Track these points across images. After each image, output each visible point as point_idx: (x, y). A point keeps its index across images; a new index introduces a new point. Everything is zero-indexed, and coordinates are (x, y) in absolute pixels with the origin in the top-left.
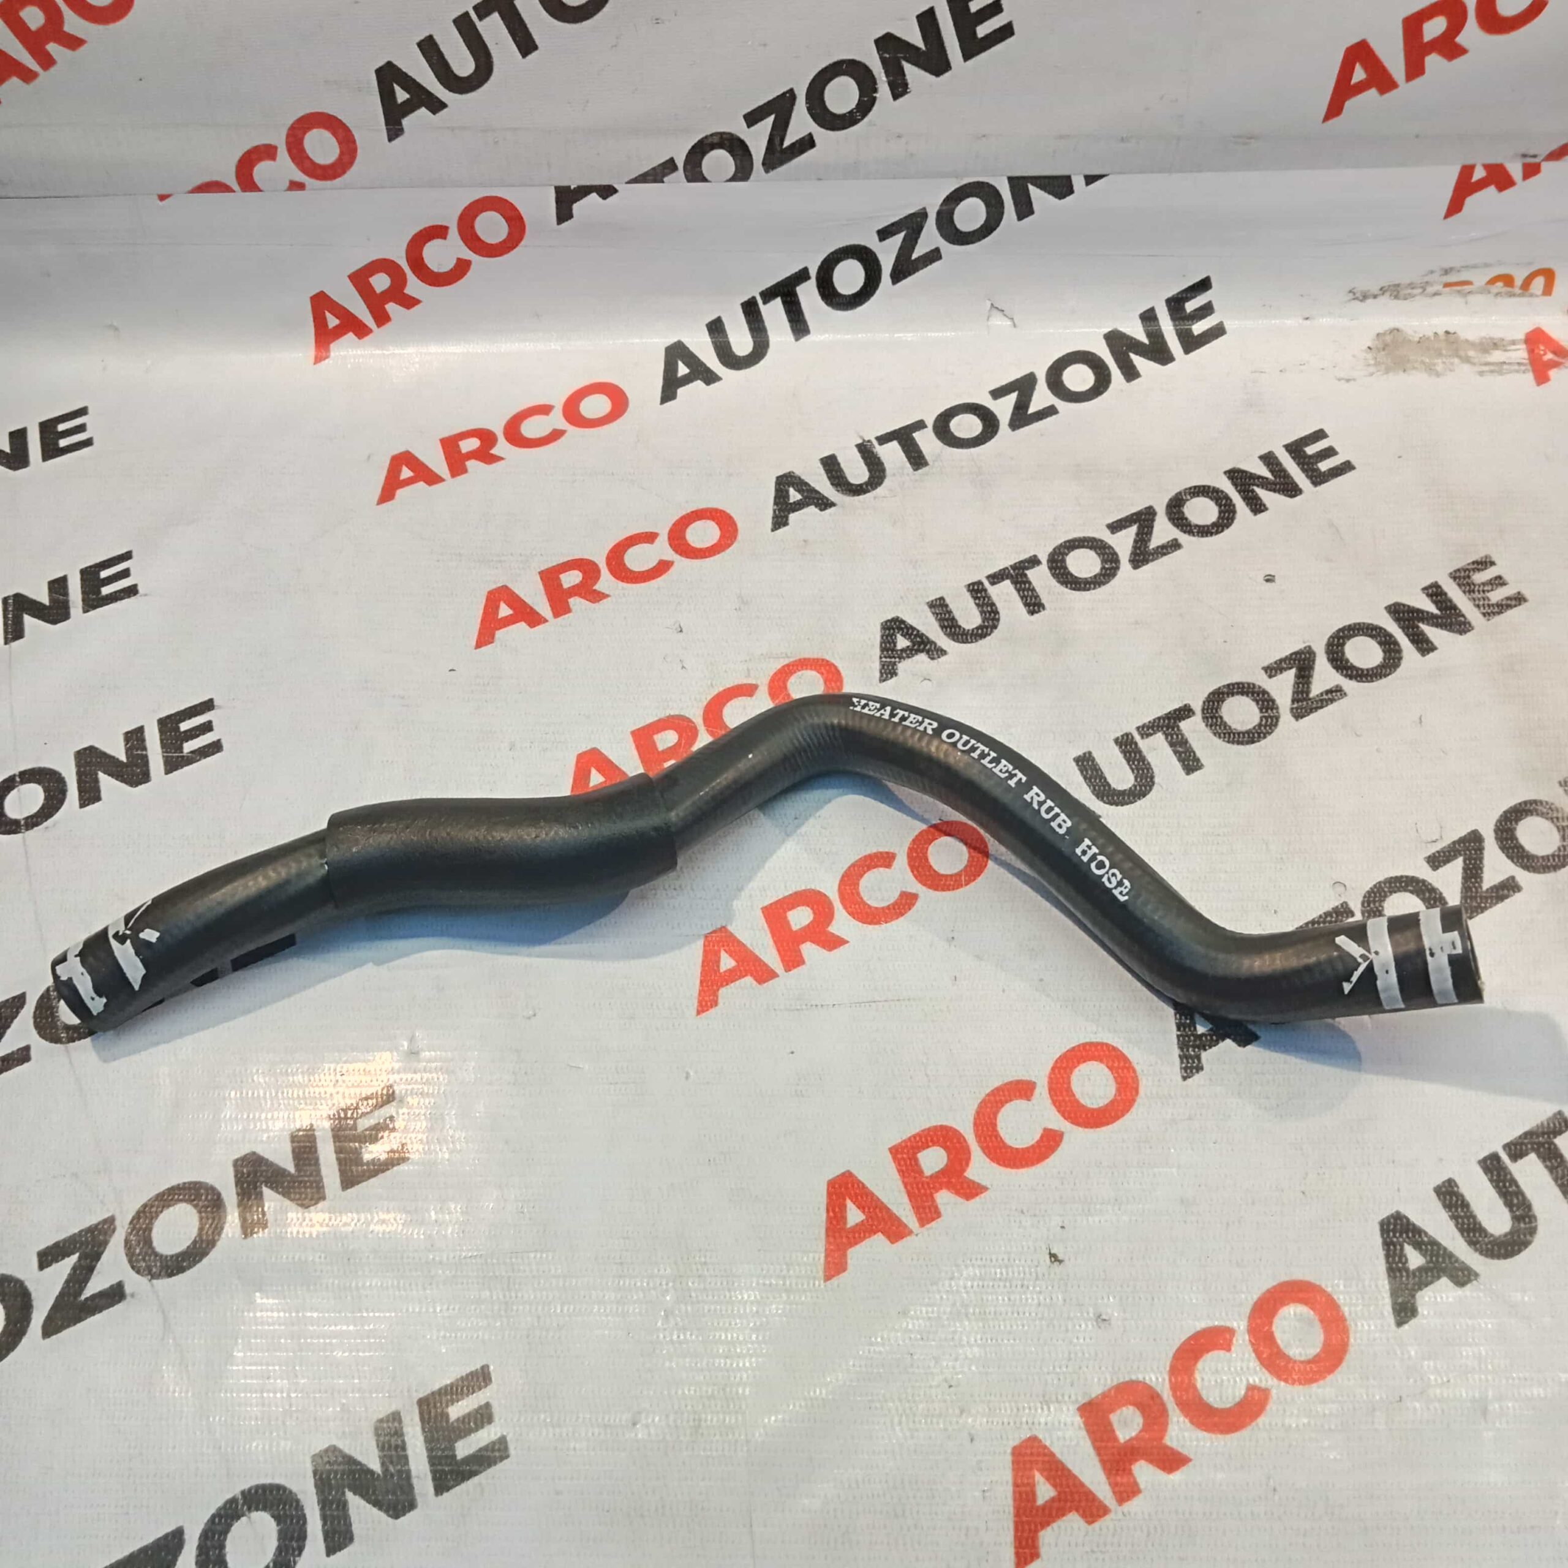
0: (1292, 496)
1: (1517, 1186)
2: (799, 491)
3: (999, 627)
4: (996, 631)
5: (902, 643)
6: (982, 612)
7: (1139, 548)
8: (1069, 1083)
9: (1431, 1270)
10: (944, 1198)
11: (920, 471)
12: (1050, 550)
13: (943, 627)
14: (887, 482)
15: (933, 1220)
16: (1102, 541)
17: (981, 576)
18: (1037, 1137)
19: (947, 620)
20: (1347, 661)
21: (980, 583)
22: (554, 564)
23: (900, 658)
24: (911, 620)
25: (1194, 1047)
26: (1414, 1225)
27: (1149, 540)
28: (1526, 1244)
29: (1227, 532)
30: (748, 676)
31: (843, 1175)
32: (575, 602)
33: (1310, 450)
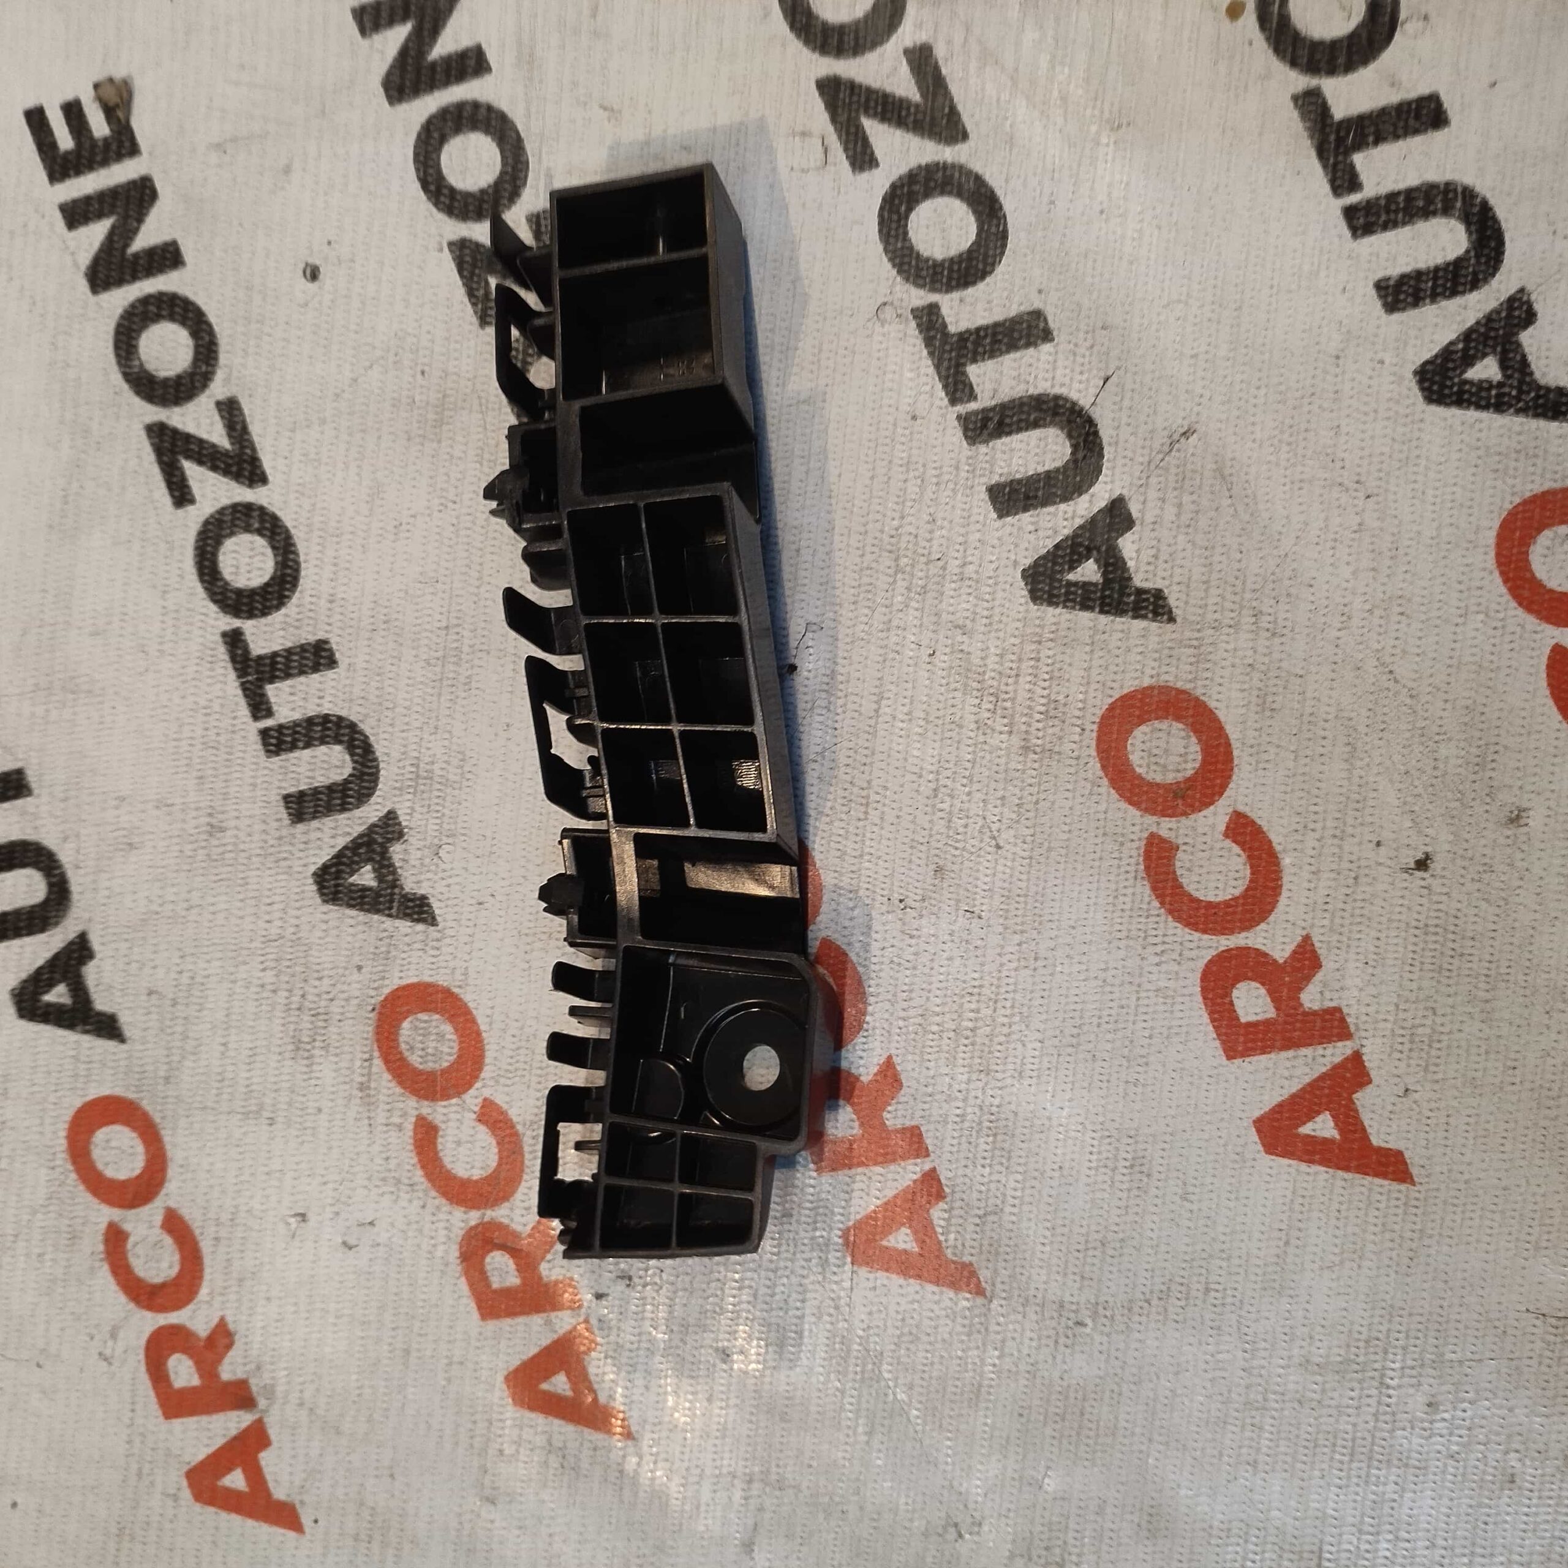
0: (153, 195)
1: (1399, 193)
2: (50, 985)
3: (353, 718)
4: (362, 726)
5: (366, 877)
6: (323, 741)
7: (229, 466)
8: (1158, 785)
9: (1505, 352)
10: (1311, 998)
11: (33, 785)
12: (213, 608)
13: (343, 808)
14: (50, 841)
15: (1343, 1020)
16: (207, 523)
17: (253, 728)
18: (1236, 849)
19: (330, 799)
20: (483, 192)
21: (264, 733)
22: (152, 1393)
23: (395, 884)
24: (324, 856)
25: (1122, 593)
26: (1436, 356)
27: (214, 446)
28: (1486, 208)
29: (212, 319)
30: (400, 1127)
31: (1259, 1131)
32: (229, 1370)
33: (65, 140)
